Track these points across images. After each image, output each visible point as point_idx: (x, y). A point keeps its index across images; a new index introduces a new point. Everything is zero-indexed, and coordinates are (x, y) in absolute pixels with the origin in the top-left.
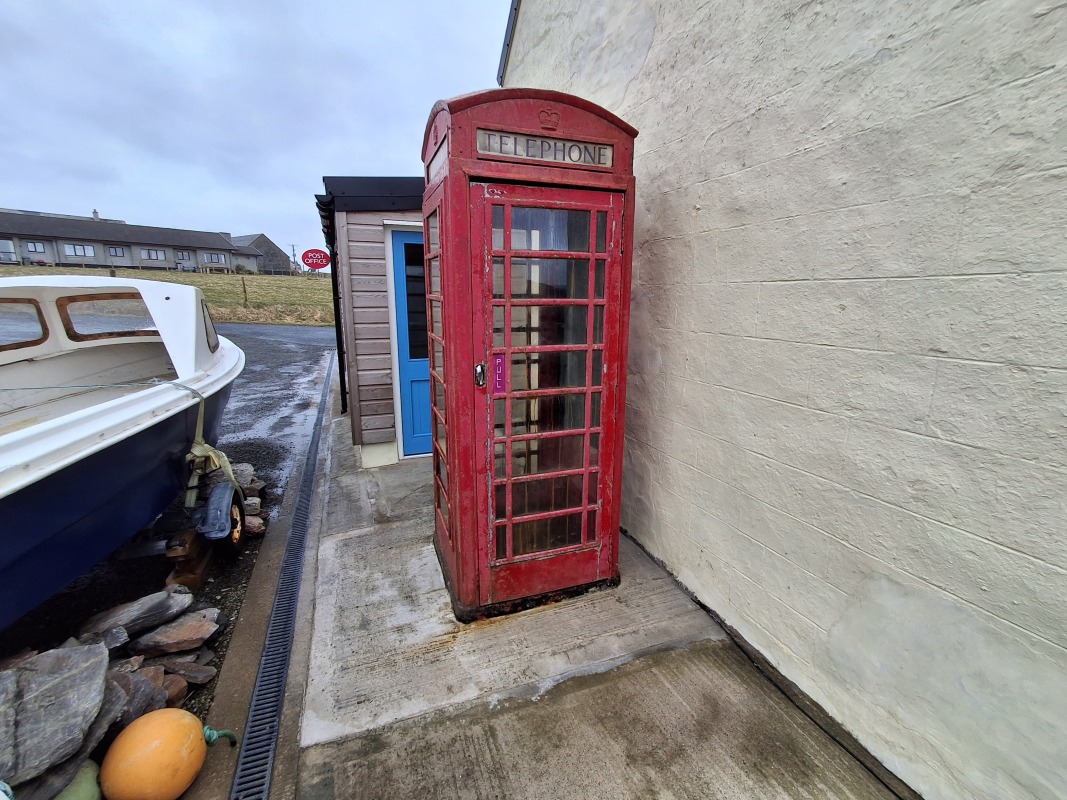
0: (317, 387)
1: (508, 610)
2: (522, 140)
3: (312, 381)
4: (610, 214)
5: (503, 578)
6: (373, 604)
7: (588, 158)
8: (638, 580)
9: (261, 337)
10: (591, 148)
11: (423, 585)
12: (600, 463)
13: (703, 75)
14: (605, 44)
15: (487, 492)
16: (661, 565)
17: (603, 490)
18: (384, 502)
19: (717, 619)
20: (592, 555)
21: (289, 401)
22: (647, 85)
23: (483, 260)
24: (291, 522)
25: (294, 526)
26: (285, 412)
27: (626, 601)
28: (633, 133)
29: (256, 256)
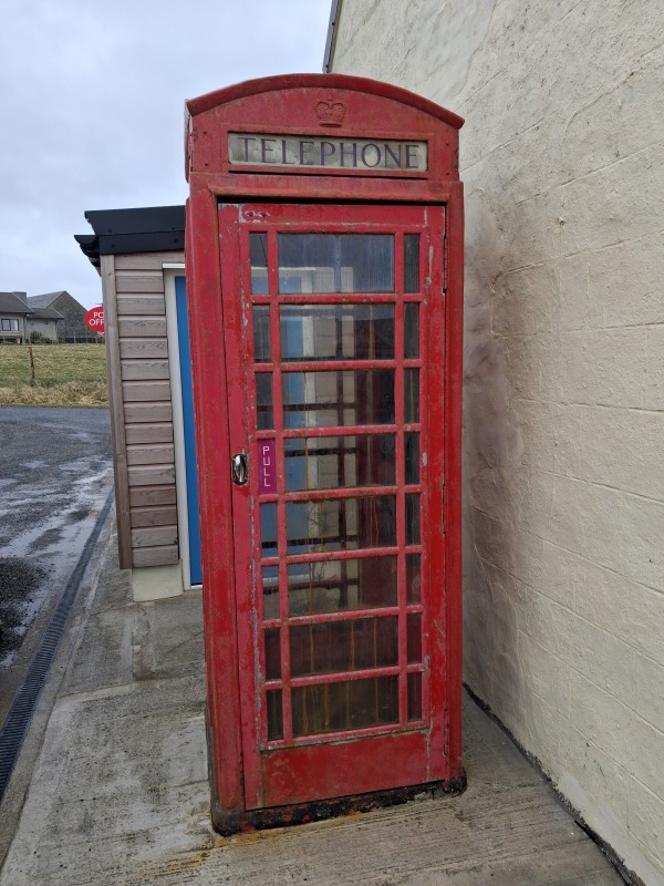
0: (103, 490)
1: (288, 818)
2: (293, 143)
3: (99, 481)
4: (426, 237)
5: (280, 769)
6: (103, 798)
7: (391, 161)
8: (495, 787)
9: (46, 425)
10: (394, 146)
11: (178, 772)
12: (423, 600)
13: (559, 35)
14: (442, 8)
15: (251, 637)
16: (535, 764)
17: (432, 641)
18: (151, 651)
19: (613, 858)
20: (416, 743)
21: (63, 509)
22: (493, 55)
23: (239, 311)
24: (25, 675)
25: (28, 680)
26: (54, 523)
27: (471, 818)
28: (456, 123)
29: (56, 320)
